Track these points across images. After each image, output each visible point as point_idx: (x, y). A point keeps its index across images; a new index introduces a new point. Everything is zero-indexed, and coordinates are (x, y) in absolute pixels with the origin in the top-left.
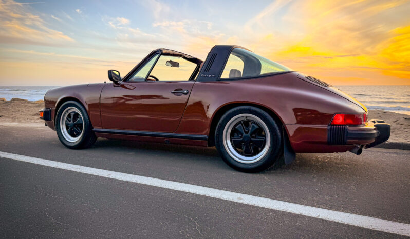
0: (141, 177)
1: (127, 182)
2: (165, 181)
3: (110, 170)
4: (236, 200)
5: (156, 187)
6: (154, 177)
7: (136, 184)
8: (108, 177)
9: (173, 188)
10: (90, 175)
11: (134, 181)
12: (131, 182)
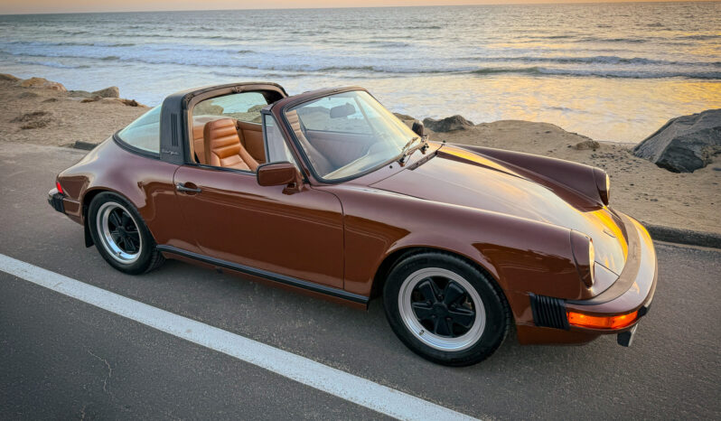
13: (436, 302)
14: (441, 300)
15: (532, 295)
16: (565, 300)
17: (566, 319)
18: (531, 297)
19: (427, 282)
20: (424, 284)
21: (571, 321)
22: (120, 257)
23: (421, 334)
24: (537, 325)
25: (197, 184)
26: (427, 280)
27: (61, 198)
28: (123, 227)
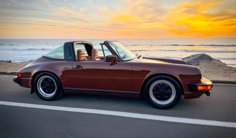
0: (40, 105)
1: (34, 108)
2: (52, 106)
3: (24, 103)
4: (81, 111)
5: (48, 110)
6: (46, 105)
7: (38, 109)
8: (24, 106)
9: (55, 109)
10: (15, 106)
11: (37, 108)
12: (36, 108)
13: (161, 90)
14: (162, 89)
15: (188, 83)
16: (196, 83)
17: (197, 88)
18: (188, 84)
19: (158, 85)
20: (157, 86)
21: (198, 89)
22: (45, 95)
23: (156, 101)
24: (189, 92)
25: (81, 65)
26: (157, 84)
27: (21, 78)
28: (48, 84)
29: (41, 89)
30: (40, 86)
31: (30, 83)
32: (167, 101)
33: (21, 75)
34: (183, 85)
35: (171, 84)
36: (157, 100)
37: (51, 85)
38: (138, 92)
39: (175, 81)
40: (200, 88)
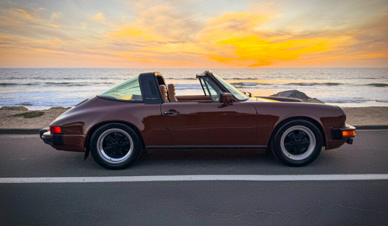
13: (296, 141)
14: (298, 139)
16: (341, 127)
17: (342, 134)
18: (331, 129)
20: (290, 134)
22: (111, 161)
23: (289, 156)
24: (332, 139)
25: (176, 110)
26: (291, 132)
27: (62, 135)
28: (117, 143)
29: (103, 152)
30: (101, 147)
31: (82, 144)
32: (304, 154)
33: (62, 130)
34: (325, 131)
35: (310, 130)
36: (291, 155)
37: (122, 144)
38: (264, 145)
39: (315, 127)
40: (345, 133)
